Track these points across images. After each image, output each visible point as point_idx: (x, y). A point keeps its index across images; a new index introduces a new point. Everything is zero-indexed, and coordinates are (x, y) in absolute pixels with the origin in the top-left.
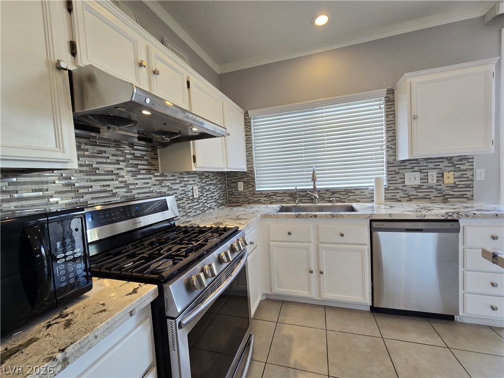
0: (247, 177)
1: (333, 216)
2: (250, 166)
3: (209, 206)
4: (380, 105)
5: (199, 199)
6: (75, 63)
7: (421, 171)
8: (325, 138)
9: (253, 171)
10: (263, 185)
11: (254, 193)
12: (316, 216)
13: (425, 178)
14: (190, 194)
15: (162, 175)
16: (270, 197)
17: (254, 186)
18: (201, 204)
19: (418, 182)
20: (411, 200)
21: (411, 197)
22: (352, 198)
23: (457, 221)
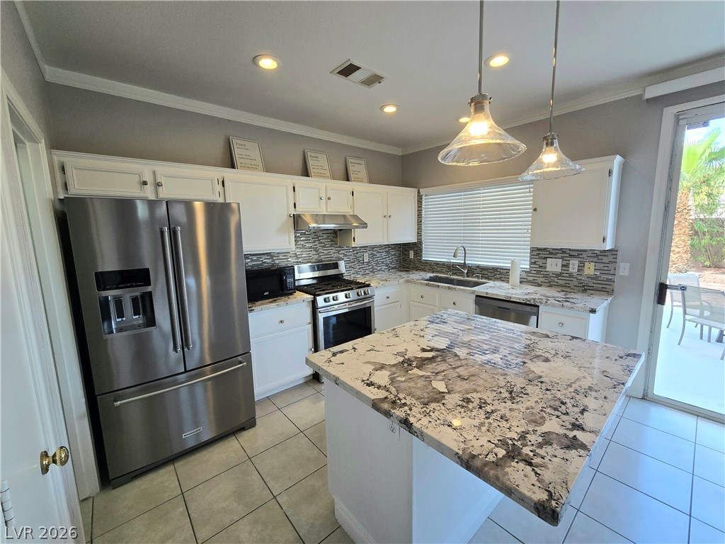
0: (416, 247)
1: (449, 288)
2: (420, 238)
3: (379, 268)
4: (530, 188)
5: (368, 263)
6: (295, 211)
7: (562, 258)
8: (481, 217)
9: (421, 242)
10: (429, 255)
11: (420, 261)
12: (438, 286)
13: (565, 266)
14: (360, 259)
15: (340, 247)
16: (432, 266)
17: (421, 256)
18: (371, 267)
19: (559, 269)
20: (551, 286)
21: (552, 283)
22: (498, 276)
23: (538, 306)
